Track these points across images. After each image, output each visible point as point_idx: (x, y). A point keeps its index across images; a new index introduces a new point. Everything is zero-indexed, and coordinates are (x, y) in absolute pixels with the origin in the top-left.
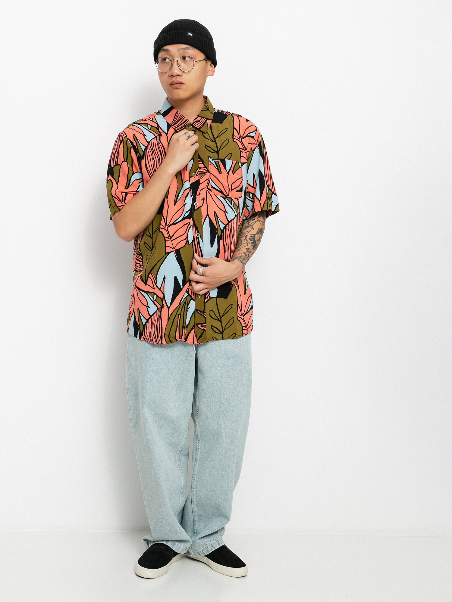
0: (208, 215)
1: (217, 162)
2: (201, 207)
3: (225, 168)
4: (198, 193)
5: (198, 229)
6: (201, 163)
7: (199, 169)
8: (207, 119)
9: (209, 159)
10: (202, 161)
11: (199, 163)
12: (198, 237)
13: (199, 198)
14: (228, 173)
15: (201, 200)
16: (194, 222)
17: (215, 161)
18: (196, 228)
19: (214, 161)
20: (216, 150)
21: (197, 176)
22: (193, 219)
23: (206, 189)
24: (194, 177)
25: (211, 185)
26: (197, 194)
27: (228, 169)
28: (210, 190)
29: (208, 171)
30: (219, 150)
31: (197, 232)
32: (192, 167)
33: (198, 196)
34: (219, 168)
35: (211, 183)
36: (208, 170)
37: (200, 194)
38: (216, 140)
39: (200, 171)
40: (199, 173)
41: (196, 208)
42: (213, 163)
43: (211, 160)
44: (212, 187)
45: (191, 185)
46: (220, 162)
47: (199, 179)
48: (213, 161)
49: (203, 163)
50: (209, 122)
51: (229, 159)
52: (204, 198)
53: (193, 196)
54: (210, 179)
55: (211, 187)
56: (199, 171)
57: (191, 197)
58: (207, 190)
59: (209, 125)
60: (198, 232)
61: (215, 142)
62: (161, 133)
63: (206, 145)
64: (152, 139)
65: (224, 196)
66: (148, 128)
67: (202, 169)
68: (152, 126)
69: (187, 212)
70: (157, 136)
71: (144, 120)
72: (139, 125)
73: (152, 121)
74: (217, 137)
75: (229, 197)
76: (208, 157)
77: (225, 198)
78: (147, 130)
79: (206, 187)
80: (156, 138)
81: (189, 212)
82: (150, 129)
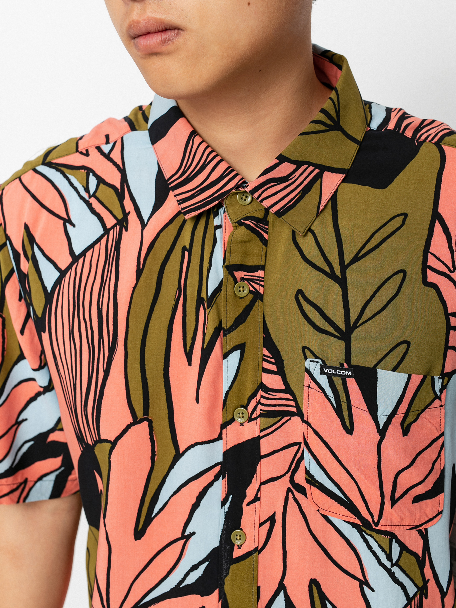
0: (281, 587)
1: (338, 382)
2: (258, 551)
3: (373, 408)
4: (250, 492)
6: (274, 368)
7: (261, 393)
8: (323, 168)
9: (308, 360)
10: (279, 363)
11: (266, 365)
13: (251, 515)
14: (382, 433)
15: (261, 525)
16: (225, 605)
17: (330, 378)
19: (327, 374)
20: (342, 326)
21: (250, 420)
22: (223, 597)
23: (285, 483)
24: (242, 424)
25: (307, 472)
26: (245, 496)
27: (383, 412)
28: (302, 491)
29: (300, 413)
30: (355, 326)
32: (233, 382)
33: (248, 504)
34: (344, 406)
35: (309, 462)
36: (297, 406)
37: (257, 499)
38: (349, 271)
39: (263, 401)
40: (257, 412)
41: (237, 553)
42: (323, 380)
43: (315, 367)
44: (311, 479)
45: (225, 454)
46: (352, 384)
47: (259, 438)
48: (322, 373)
49: (281, 372)
51: (394, 370)
52: (272, 519)
53: (228, 504)
54: (303, 445)
55: (308, 481)
56: (259, 403)
57: (223, 503)
58: (289, 490)
59: (327, 198)
61: (342, 282)
62: (126, 215)
63: (300, 292)
64: (92, 246)
65: (358, 522)
66: (87, 190)
67: (274, 394)
68: (100, 181)
69: (195, 567)
70: (113, 227)
71: (81, 153)
72: (58, 170)
73: (107, 156)
74: (356, 259)
75: (378, 528)
76: (306, 351)
77: (365, 532)
78: (82, 198)
79: (284, 475)
80: (106, 236)
81: (203, 567)
82: (94, 195)
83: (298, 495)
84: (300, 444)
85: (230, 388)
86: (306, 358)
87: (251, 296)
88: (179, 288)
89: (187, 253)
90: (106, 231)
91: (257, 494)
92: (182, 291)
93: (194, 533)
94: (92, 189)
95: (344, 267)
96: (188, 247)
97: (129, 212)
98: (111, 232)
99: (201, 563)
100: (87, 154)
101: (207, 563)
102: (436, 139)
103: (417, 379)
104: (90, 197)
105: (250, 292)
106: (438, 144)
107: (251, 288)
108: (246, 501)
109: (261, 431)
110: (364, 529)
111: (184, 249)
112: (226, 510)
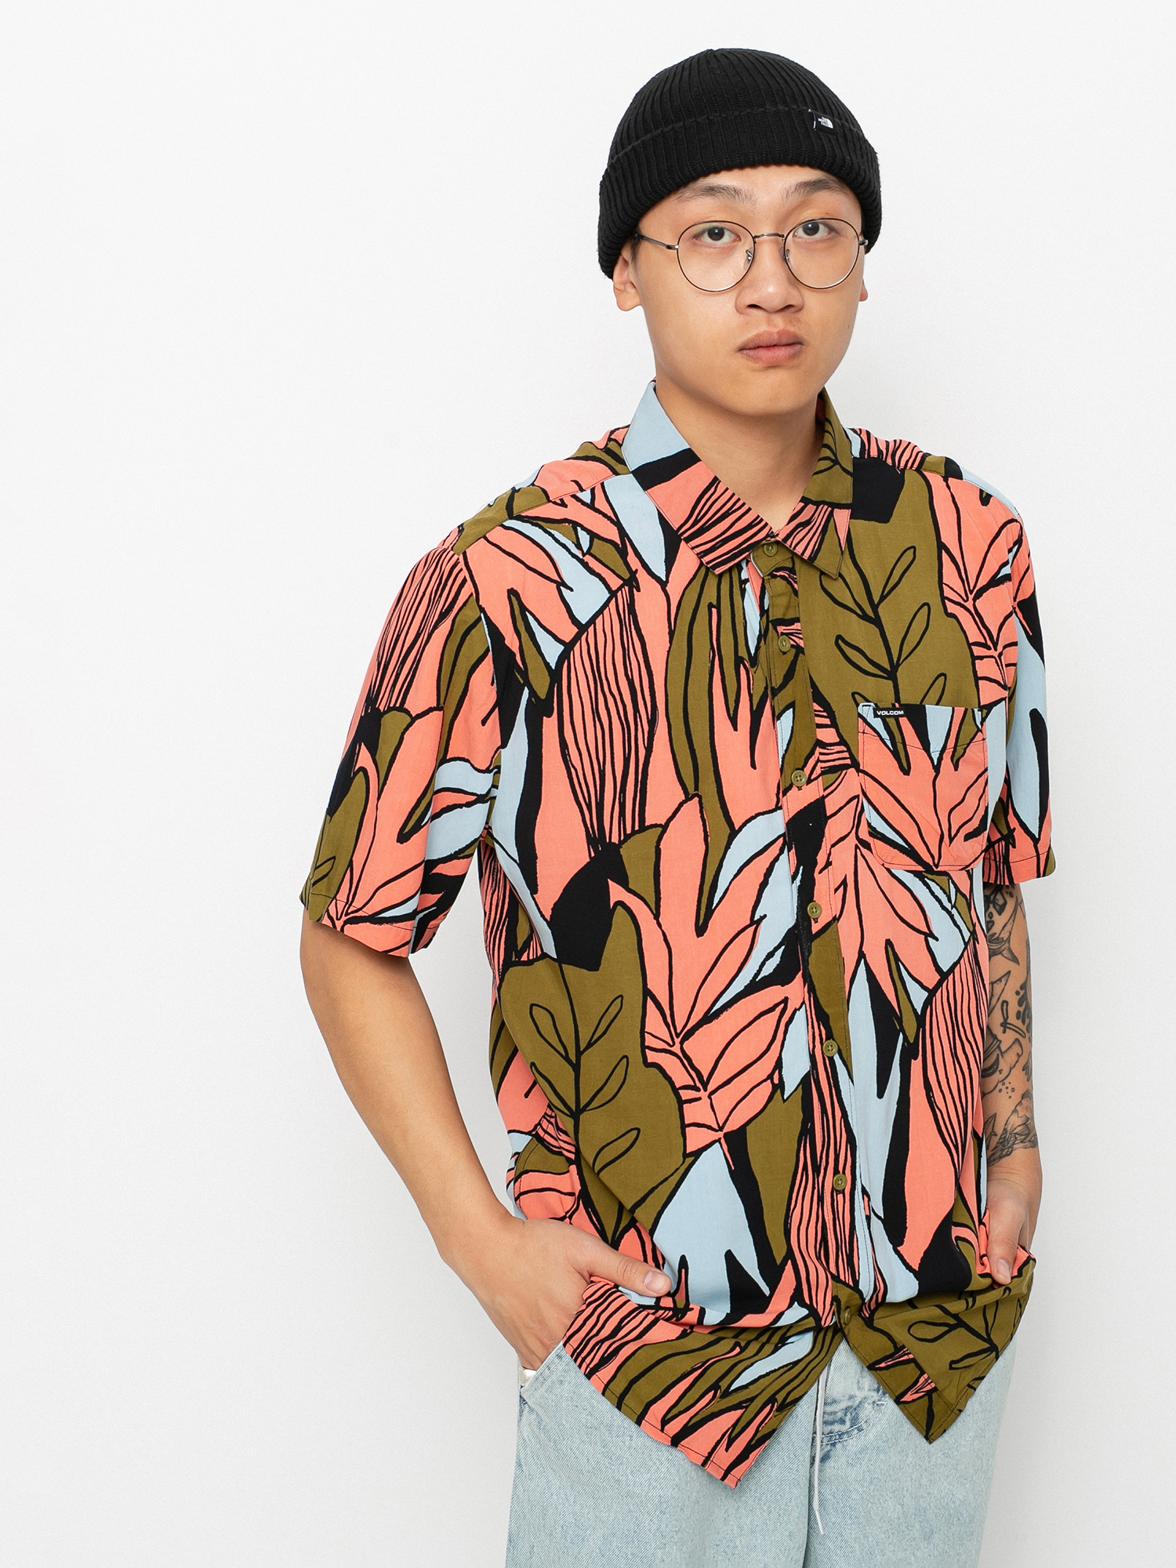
0: (861, 955)
1: (892, 722)
2: (836, 919)
3: (926, 745)
4: (821, 859)
5: (831, 1024)
6: (827, 721)
7: (818, 750)
8: (833, 506)
9: (861, 705)
10: (831, 715)
11: (818, 720)
12: (831, 1060)
13: (824, 883)
14: (937, 769)
15: (836, 890)
16: (812, 990)
17: (884, 720)
18: (821, 1016)
19: (880, 716)
20: (887, 666)
21: (809, 781)
22: (808, 979)
23: (852, 841)
24: (800, 788)
25: (869, 825)
26: (816, 863)
27: (936, 747)
28: (867, 846)
29: (855, 764)
30: (898, 665)
31: (824, 1036)
32: (788, 745)
33: (820, 872)
34: (900, 746)
35: (870, 814)
36: (852, 757)
37: (828, 864)
38: (880, 610)
39: (822, 758)
40: (818, 771)
41: (815, 928)
42: (878, 724)
43: (867, 711)
44: (874, 833)
45: (789, 824)
46: (905, 723)
47: (823, 798)
48: (876, 716)
49: (834, 724)
50: (842, 517)
51: (937, 704)
52: (844, 883)
53: (799, 877)
54: (861, 796)
55: (871, 834)
56: (818, 761)
57: (794, 878)
58: (857, 847)
59: (843, 536)
60: (830, 1036)
61: (877, 622)
62: (633, 574)
63: (839, 637)
64: (600, 612)
65: (920, 868)
66: (579, 546)
67: (832, 748)
68: (593, 536)
69: (770, 955)
70: (620, 588)
71: (555, 503)
72: (533, 524)
73: (591, 506)
74: (883, 598)
75: (939, 869)
76: (856, 696)
77: (927, 877)
78: (574, 556)
79: (851, 832)
80: (614, 599)
81: (779, 953)
82: (589, 552)
83: (865, 851)
84: (858, 796)
85: (786, 751)
86: (858, 705)
87: (794, 651)
88: (712, 648)
89: (714, 610)
90: (613, 594)
91: (828, 858)
92: (716, 651)
93: (765, 916)
94: (585, 546)
95: (875, 608)
96: (715, 603)
97: (637, 570)
98: (619, 594)
99: (776, 949)
100: (563, 504)
101: (783, 947)
102: (915, 466)
103: (960, 711)
104: (584, 555)
105: (792, 646)
106: (918, 470)
107: (792, 643)
108: (817, 869)
109: (825, 790)
110: (926, 875)
111: (710, 606)
112: (799, 884)
